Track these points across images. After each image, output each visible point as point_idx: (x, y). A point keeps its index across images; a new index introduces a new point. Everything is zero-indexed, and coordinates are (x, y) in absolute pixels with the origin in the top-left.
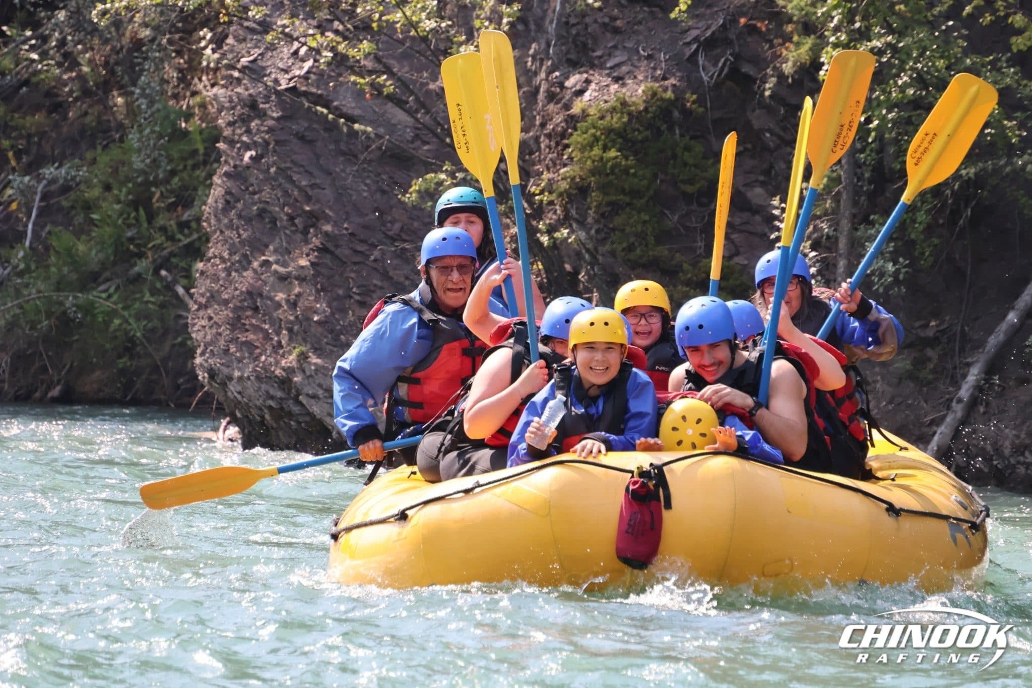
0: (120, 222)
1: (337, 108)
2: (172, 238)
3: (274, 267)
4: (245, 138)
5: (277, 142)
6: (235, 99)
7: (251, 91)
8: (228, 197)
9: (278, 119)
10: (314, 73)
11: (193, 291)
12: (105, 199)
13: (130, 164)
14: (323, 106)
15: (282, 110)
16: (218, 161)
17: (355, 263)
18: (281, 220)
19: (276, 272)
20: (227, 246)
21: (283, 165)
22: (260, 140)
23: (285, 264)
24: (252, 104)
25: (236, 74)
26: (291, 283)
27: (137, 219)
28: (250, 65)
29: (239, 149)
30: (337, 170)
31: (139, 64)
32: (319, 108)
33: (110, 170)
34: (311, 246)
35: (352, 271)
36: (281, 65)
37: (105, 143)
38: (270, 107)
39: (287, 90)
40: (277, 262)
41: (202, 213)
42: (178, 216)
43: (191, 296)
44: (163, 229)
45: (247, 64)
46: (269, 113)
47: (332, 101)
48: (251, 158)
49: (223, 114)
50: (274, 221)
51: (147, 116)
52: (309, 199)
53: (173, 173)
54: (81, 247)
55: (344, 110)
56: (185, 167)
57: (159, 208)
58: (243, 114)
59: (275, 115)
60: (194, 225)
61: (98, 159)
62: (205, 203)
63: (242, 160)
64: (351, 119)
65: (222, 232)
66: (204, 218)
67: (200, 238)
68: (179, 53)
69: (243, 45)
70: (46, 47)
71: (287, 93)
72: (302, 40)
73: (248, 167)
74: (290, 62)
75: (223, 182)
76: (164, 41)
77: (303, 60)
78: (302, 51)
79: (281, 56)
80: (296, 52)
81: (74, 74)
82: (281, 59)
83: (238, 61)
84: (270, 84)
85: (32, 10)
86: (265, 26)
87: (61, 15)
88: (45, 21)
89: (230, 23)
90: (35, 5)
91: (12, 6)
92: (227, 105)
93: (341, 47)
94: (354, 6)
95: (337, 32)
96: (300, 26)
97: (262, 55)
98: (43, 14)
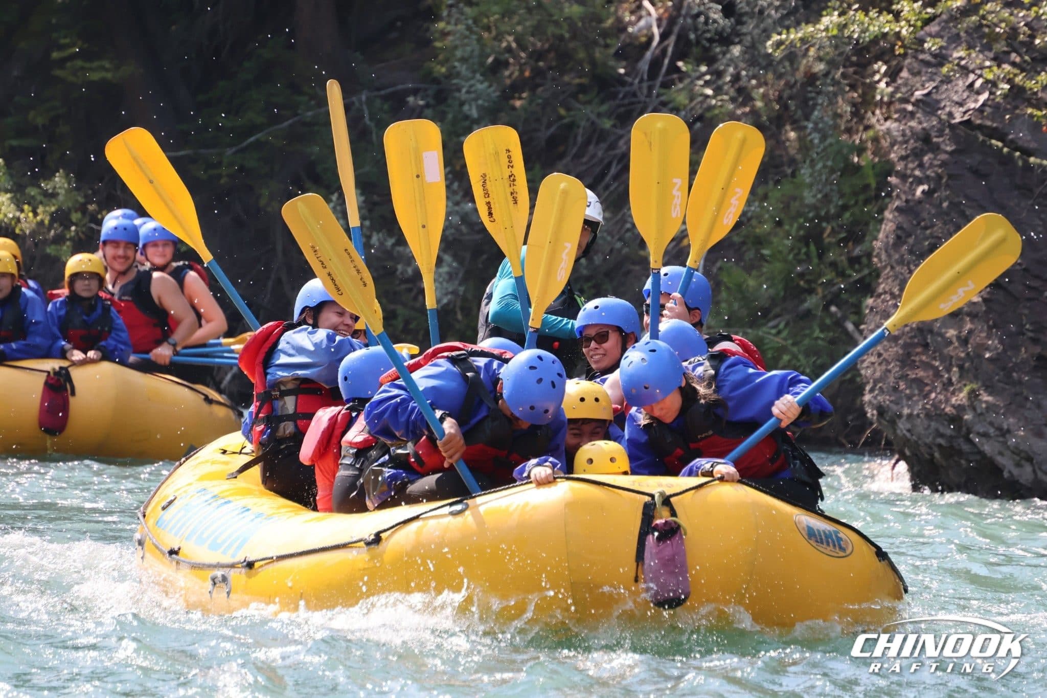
0: (791, 257)
1: (1012, 141)
2: (842, 274)
4: (917, 173)
5: (950, 177)
6: (908, 132)
7: (925, 125)
8: (899, 232)
9: (951, 153)
10: (990, 106)
11: (862, 327)
12: (776, 235)
13: (802, 199)
14: (998, 140)
15: (956, 143)
16: (889, 195)
17: (1029, 300)
20: (898, 282)
21: (954, 199)
22: (933, 175)
24: (925, 138)
25: (910, 108)
26: (962, 319)
27: (807, 254)
28: (924, 98)
29: (911, 183)
30: (1012, 204)
31: (813, 99)
32: (994, 142)
33: (782, 206)
35: (1025, 307)
36: (955, 98)
37: (776, 177)
38: (944, 141)
39: (961, 123)
41: (873, 249)
42: (848, 252)
43: (861, 332)
44: (833, 265)
45: (920, 97)
46: (943, 146)
47: (1007, 135)
48: (923, 192)
49: (896, 148)
51: (819, 150)
53: (845, 208)
54: (752, 283)
55: (1020, 143)
56: (856, 203)
57: (829, 243)
58: (916, 148)
59: (949, 149)
60: (864, 260)
61: (770, 194)
62: (876, 239)
63: (914, 195)
64: (1027, 153)
65: (892, 268)
66: (875, 253)
67: (870, 274)
68: (853, 87)
69: (918, 78)
70: (720, 82)
71: (962, 127)
72: (978, 72)
73: (920, 202)
74: (965, 95)
75: (895, 217)
76: (838, 75)
77: (978, 93)
78: (978, 84)
79: (955, 89)
80: (971, 85)
81: (747, 109)
82: (956, 92)
83: (912, 94)
84: (944, 117)
85: (707, 45)
86: (941, 59)
87: (736, 50)
88: (720, 56)
89: (904, 56)
90: (711, 40)
91: (688, 42)
92: (900, 139)
93: (1019, 79)
94: (1032, 37)
95: (1013, 64)
96: (976, 57)
97: (935, 88)
98: (718, 50)
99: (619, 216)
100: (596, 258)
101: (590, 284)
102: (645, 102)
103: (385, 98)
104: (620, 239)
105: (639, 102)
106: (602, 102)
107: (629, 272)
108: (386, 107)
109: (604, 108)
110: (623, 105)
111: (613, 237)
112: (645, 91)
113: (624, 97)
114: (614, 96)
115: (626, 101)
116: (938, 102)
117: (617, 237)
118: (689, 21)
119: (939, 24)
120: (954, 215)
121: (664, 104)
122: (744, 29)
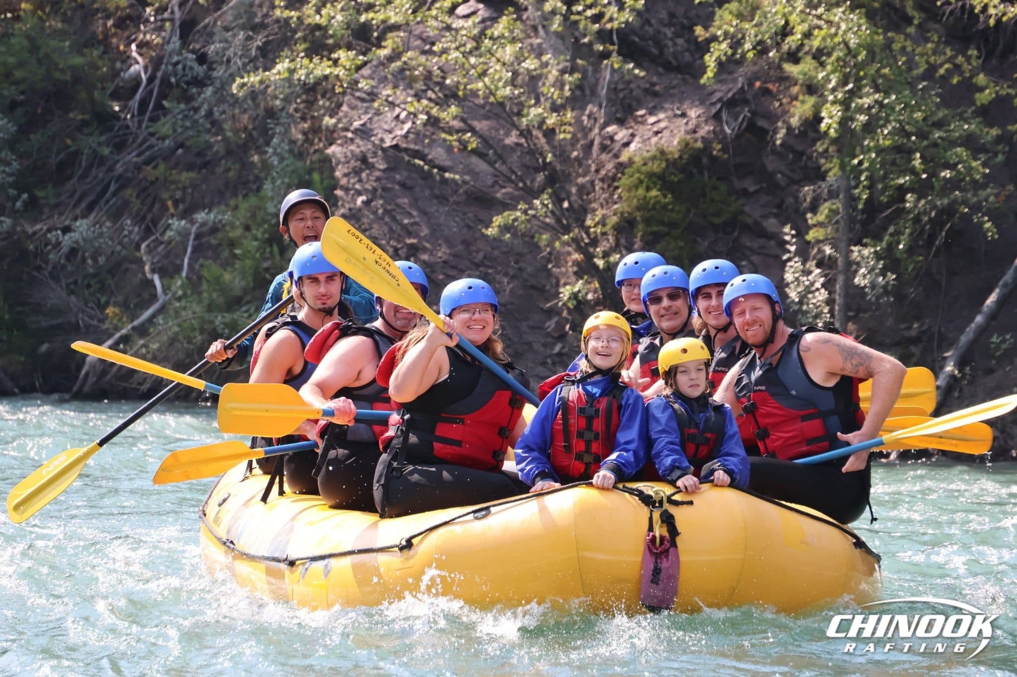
0: (258, 255)
1: (431, 161)
4: (358, 186)
5: (384, 189)
6: (349, 154)
7: (363, 149)
9: (384, 171)
10: (413, 133)
12: (245, 238)
13: (265, 209)
14: (420, 159)
15: (388, 163)
16: (336, 205)
21: (389, 207)
22: (370, 188)
24: (364, 159)
25: (350, 135)
27: (271, 253)
28: (361, 128)
29: (353, 195)
30: (432, 210)
31: (271, 129)
32: (417, 161)
33: (248, 214)
36: (386, 127)
37: (245, 192)
38: (378, 161)
39: (391, 147)
45: (358, 127)
46: (377, 165)
47: (427, 155)
48: (363, 202)
49: (340, 167)
51: (279, 169)
52: (410, 234)
54: (227, 277)
55: (437, 162)
58: (355, 167)
59: (382, 167)
61: (240, 205)
63: (355, 204)
64: (443, 169)
68: (303, 119)
69: (355, 112)
70: (196, 117)
71: (391, 150)
72: (403, 106)
73: (360, 210)
74: (393, 124)
76: (291, 110)
77: (403, 122)
78: (403, 115)
79: (386, 119)
80: (398, 117)
81: (219, 138)
82: (386, 122)
83: (351, 124)
84: (377, 142)
85: (185, 87)
86: (372, 96)
87: (209, 91)
88: (196, 96)
89: (344, 93)
90: (188, 83)
91: (170, 84)
92: (343, 160)
93: (434, 111)
94: (444, 78)
95: (430, 99)
96: (401, 95)
97: (370, 119)
98: (194, 90)
99: (118, 225)
100: (100, 259)
101: (96, 280)
102: (136, 133)
104: (119, 243)
105: (131, 134)
106: (101, 134)
107: (127, 270)
109: (103, 138)
110: (119, 136)
111: (113, 242)
112: (136, 125)
113: (119, 129)
114: (111, 129)
115: (121, 133)
117: (116, 242)
118: (170, 68)
119: (370, 68)
120: (387, 219)
121: (152, 135)
122: (215, 74)
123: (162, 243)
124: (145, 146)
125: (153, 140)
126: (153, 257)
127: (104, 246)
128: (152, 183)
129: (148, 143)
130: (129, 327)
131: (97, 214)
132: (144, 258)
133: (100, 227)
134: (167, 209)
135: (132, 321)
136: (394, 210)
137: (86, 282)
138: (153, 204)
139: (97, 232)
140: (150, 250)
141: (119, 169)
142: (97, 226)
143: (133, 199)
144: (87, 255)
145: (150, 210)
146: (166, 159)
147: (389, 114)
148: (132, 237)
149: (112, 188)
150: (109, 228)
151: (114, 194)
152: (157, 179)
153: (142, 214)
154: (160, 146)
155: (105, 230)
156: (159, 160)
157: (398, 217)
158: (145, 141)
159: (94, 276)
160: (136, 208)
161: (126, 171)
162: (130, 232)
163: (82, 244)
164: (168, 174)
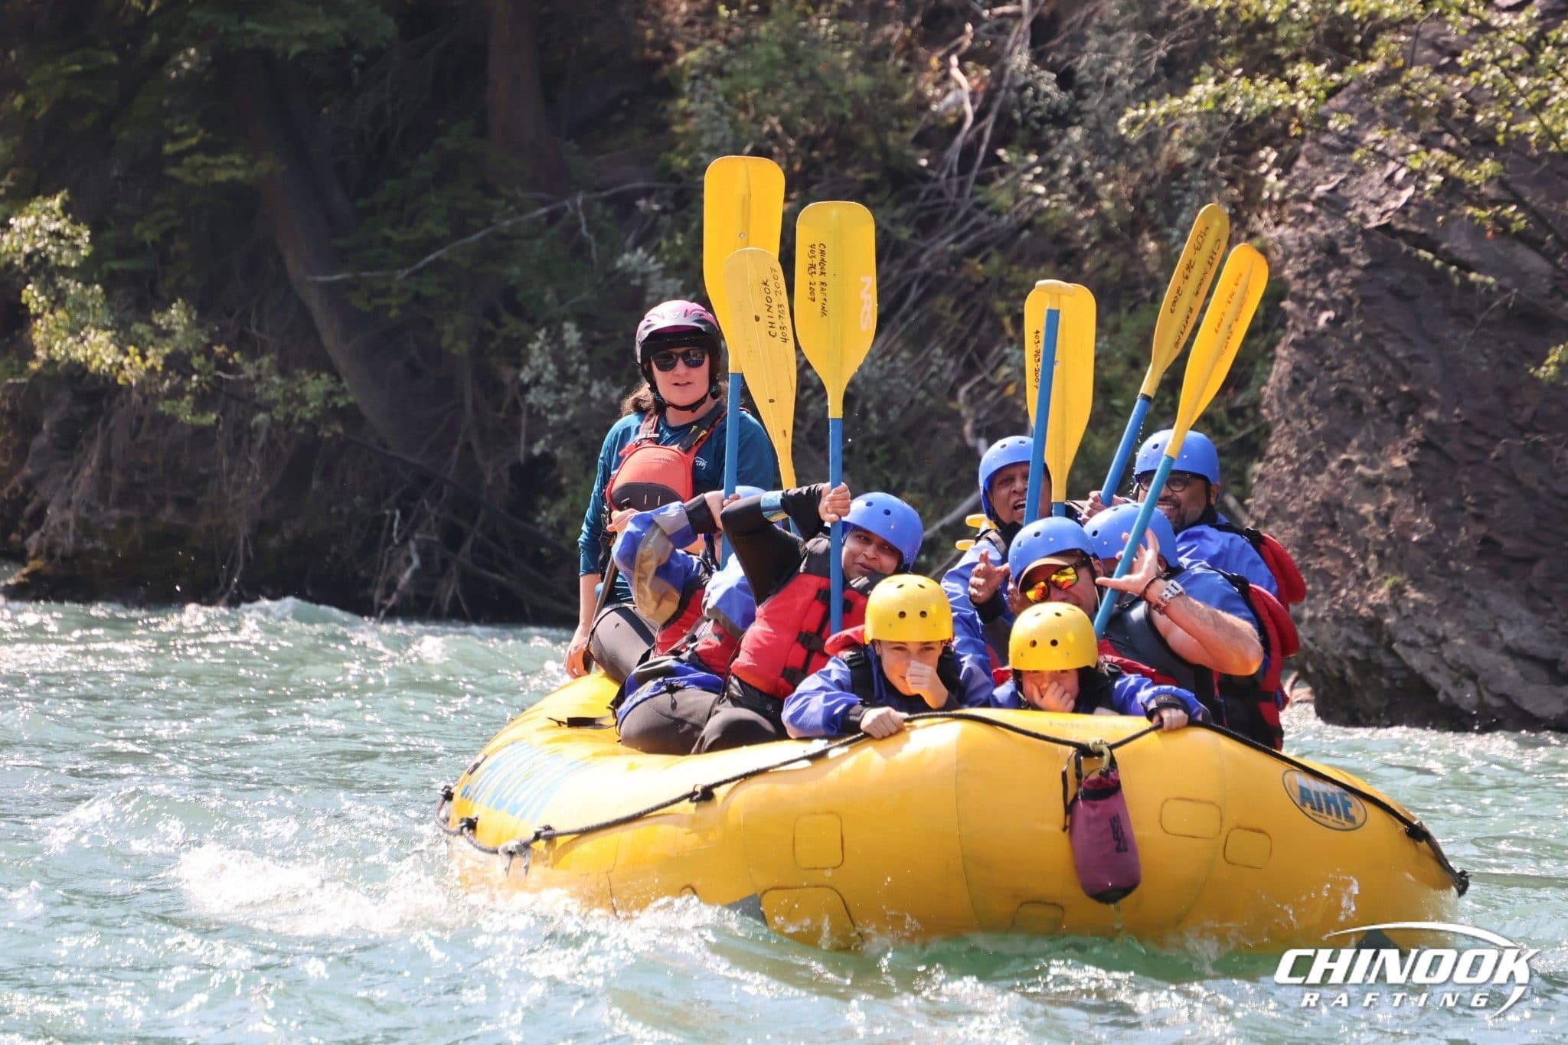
1: (1446, 252)
2: (1220, 431)
3: (1359, 468)
4: (1320, 295)
5: (1365, 300)
6: (1307, 240)
7: (1330, 231)
8: (1297, 375)
9: (1365, 268)
10: (1416, 205)
11: (1248, 501)
12: (1131, 379)
14: (1428, 250)
15: (1372, 255)
16: (1282, 325)
17: (1470, 463)
18: (1368, 405)
19: (1361, 476)
20: (1294, 441)
21: (1372, 331)
22: (1341, 297)
23: (1373, 465)
24: (1330, 249)
25: (1309, 208)
26: (1381, 491)
27: (1173, 405)
28: (1329, 196)
29: (1312, 309)
30: (1446, 335)
31: (1179, 197)
32: (1422, 253)
33: (1139, 340)
34: (1409, 439)
35: (1465, 473)
36: (1370, 195)
37: (1132, 303)
38: (1355, 252)
39: (1378, 228)
40: (1363, 462)
41: (1261, 397)
42: (1228, 402)
43: (1246, 508)
44: (1209, 419)
45: (1322, 194)
46: (1353, 259)
47: (1439, 243)
48: (1328, 320)
49: (1291, 262)
50: (1358, 406)
52: (1406, 376)
55: (1457, 254)
58: (1317, 262)
59: (1362, 262)
60: (1249, 412)
61: (1123, 325)
62: (1265, 383)
63: (1316, 324)
64: (1466, 267)
65: (1288, 422)
66: (1264, 403)
67: (1257, 430)
68: (1232, 182)
69: (1319, 169)
70: (1055, 176)
71: (1378, 233)
72: (1401, 159)
73: (1324, 334)
74: (1383, 191)
75: (1290, 354)
76: (1213, 165)
77: (1401, 187)
78: (1400, 176)
79: (1370, 182)
80: (1391, 177)
81: (1092, 212)
82: (1371, 187)
83: (1312, 190)
84: (1355, 220)
85: (1037, 126)
86: (1350, 142)
87: (1076, 134)
88: (1055, 142)
89: (1301, 138)
90: (1042, 121)
91: (1012, 122)
92: (1296, 250)
93: (1455, 169)
94: (1472, 112)
95: (1447, 149)
96: (1397, 140)
97: (1344, 181)
98: (1051, 133)
99: (922, 356)
100: (890, 412)
101: (883, 447)
102: (955, 204)
103: (608, 202)
104: (922, 387)
105: (947, 204)
106: (897, 205)
107: (934, 431)
108: (609, 213)
109: (900, 212)
110: (926, 208)
111: (913, 384)
112: (955, 189)
113: (927, 198)
114: (913, 196)
115: (930, 203)
116: (1347, 199)
117: (919, 384)
118: (1013, 94)
119: (1347, 96)
120: (1369, 351)
121: (981, 206)
122: (1087, 106)
123: (992, 387)
124: (968, 226)
125: (981, 216)
126: (978, 410)
127: (896, 391)
128: (979, 286)
129: (973, 221)
130: (937, 526)
131: (888, 339)
132: (964, 412)
133: (892, 360)
134: (1002, 330)
135: (942, 515)
136: (1379, 335)
137: (867, 451)
138: (980, 320)
139: (887, 367)
140: (973, 399)
141: (925, 263)
142: (888, 358)
143: (947, 313)
144: (870, 405)
145: (974, 331)
146: (1002, 247)
147: (1376, 174)
148: (945, 376)
149: (913, 295)
150: (905, 361)
151: (916, 305)
152: (987, 280)
153: (961, 337)
154: (994, 225)
155: (900, 364)
156: (992, 249)
157: (1389, 347)
158: (968, 216)
159: (880, 440)
160: (951, 329)
161: (936, 266)
162: (941, 369)
163: (863, 388)
164: (1005, 272)
